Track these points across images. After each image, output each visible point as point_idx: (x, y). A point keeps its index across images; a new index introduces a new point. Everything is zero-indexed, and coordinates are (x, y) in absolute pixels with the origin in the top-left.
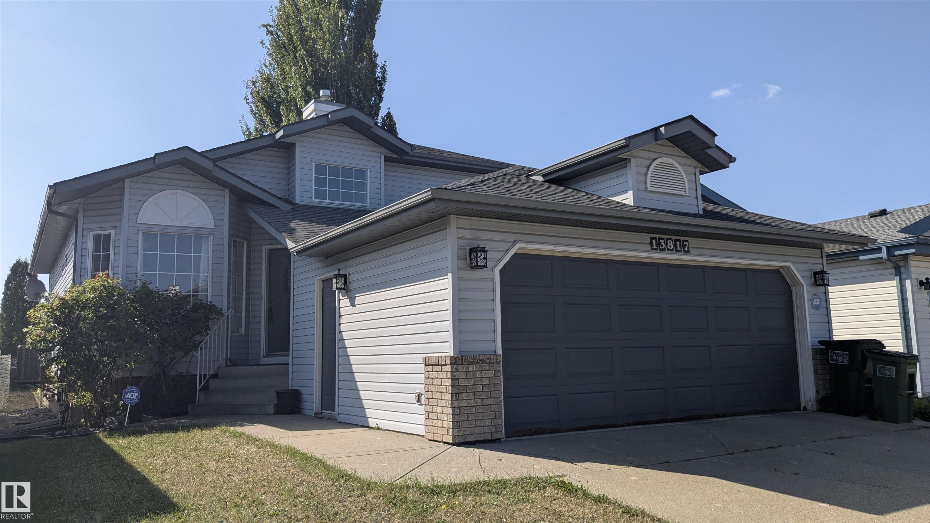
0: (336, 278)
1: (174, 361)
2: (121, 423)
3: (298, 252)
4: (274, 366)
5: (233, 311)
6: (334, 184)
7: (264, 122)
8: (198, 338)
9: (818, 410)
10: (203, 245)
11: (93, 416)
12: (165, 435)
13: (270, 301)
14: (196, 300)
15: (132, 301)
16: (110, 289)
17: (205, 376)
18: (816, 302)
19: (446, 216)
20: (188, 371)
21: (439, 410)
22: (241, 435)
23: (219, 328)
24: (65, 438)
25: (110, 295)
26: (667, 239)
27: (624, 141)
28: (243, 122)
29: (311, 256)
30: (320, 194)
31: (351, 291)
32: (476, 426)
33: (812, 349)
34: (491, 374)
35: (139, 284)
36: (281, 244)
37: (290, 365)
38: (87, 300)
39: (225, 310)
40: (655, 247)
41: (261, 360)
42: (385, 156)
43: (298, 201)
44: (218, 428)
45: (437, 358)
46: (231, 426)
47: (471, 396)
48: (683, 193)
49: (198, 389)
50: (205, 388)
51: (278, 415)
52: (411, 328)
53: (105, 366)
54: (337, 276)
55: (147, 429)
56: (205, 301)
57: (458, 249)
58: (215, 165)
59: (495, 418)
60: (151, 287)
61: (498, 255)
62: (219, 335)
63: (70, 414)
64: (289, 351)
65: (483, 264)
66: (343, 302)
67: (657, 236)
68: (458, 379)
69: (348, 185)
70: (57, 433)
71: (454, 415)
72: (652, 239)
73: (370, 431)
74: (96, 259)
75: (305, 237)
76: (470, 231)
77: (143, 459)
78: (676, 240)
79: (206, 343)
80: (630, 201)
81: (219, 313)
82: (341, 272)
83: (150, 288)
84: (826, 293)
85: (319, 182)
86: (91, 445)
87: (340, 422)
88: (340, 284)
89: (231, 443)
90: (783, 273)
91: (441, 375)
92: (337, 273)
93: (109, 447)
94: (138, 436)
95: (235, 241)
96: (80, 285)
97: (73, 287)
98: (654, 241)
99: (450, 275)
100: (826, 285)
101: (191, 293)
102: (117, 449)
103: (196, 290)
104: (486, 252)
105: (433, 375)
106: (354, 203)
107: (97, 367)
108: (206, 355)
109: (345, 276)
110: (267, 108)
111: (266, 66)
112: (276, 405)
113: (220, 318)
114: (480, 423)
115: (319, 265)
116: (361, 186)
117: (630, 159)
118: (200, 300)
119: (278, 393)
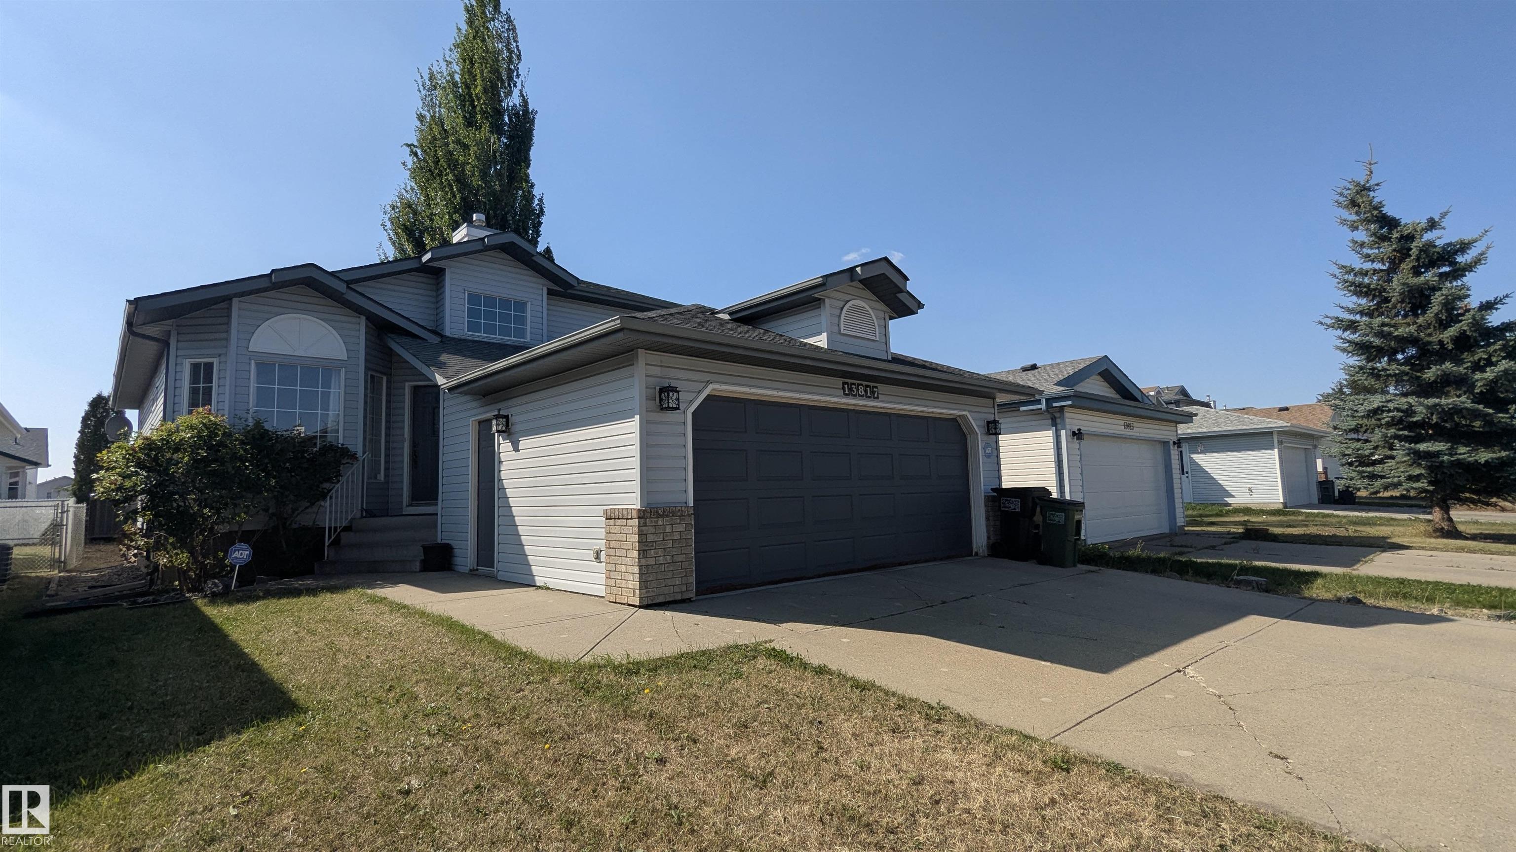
0: (496, 419)
1: (296, 513)
2: (227, 587)
3: (451, 389)
4: (421, 517)
5: (370, 455)
6: (490, 316)
7: (404, 251)
8: (326, 485)
9: (989, 555)
10: (333, 380)
11: (190, 578)
12: (284, 601)
13: (414, 445)
14: (324, 441)
15: (242, 443)
16: (212, 428)
17: (336, 528)
18: (988, 451)
19: (632, 350)
20: (314, 523)
21: (623, 568)
22: (382, 600)
23: (353, 474)
24: (150, 606)
25: (212, 434)
26: (859, 385)
27: (821, 279)
28: (381, 250)
29: (465, 393)
30: (473, 327)
31: (513, 434)
32: (665, 586)
33: (985, 496)
34: (681, 528)
35: (251, 423)
36: (431, 380)
37: (439, 516)
38: (181, 440)
39: (360, 454)
40: (847, 392)
41: (404, 509)
42: (548, 289)
43: (448, 333)
44: (352, 591)
45: (621, 511)
46: (369, 588)
47: (660, 552)
48: (874, 338)
49: (327, 544)
50: (336, 543)
51: (425, 573)
52: (587, 477)
53: (206, 519)
54: (497, 417)
55: (261, 594)
56: (335, 444)
57: (647, 388)
58: (348, 287)
59: (686, 576)
60: (267, 426)
61: (692, 396)
62: (353, 482)
63: (160, 576)
64: (437, 499)
65: (675, 406)
66: (504, 447)
67: (849, 381)
68: (646, 535)
69: (505, 318)
70: (140, 600)
71: (641, 574)
72: (844, 383)
73: (537, 591)
74: (194, 392)
75: (457, 373)
76: (659, 368)
77: (253, 635)
78: (867, 386)
79: (337, 491)
80: (823, 344)
81: (353, 456)
82: (501, 413)
83: (266, 428)
84: (997, 442)
85: (472, 313)
86: (185, 616)
87: (501, 580)
88: (501, 426)
89: (370, 609)
90: (960, 421)
91: (625, 530)
92: (496, 413)
93: (210, 619)
94: (249, 604)
95: (372, 377)
96: (173, 422)
97: (162, 425)
98: (846, 386)
99: (637, 417)
100: (997, 434)
101: (318, 434)
102: (218, 621)
103: (325, 431)
104: (678, 392)
105: (617, 529)
106: (512, 338)
107: (196, 520)
108: (336, 504)
109: (507, 417)
110: (408, 235)
111: (407, 191)
112: (422, 561)
113: (354, 463)
114: (669, 582)
115: (475, 404)
116: (521, 320)
117: (824, 300)
118: (329, 442)
119: (426, 549)
